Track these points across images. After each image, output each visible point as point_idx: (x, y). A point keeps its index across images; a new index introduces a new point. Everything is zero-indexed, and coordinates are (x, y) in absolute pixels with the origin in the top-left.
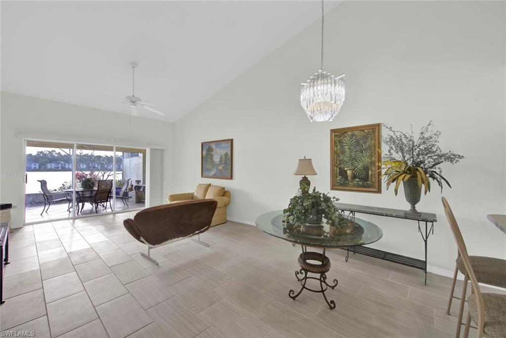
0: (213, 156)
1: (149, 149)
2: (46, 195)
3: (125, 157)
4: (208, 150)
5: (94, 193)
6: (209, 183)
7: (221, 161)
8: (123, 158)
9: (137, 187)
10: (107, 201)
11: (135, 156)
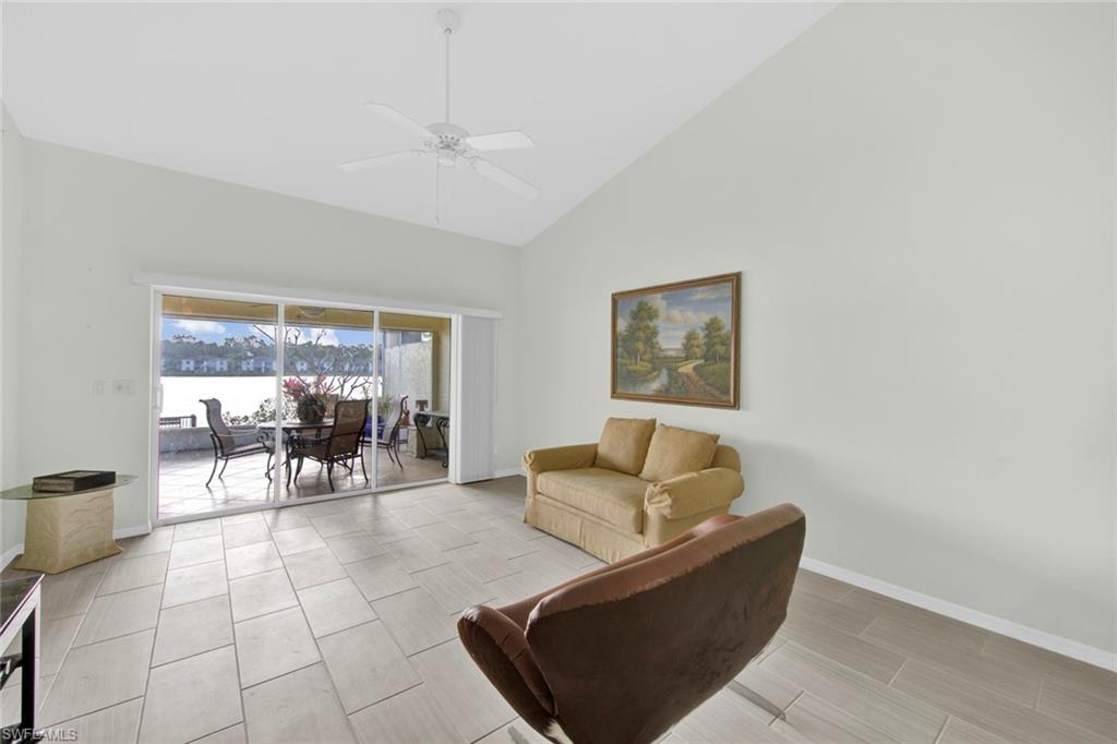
0: (655, 333)
1: (460, 317)
2: (218, 438)
3: (388, 343)
4: (636, 316)
5: (325, 434)
6: (648, 418)
7: (688, 346)
8: (385, 346)
9: (421, 418)
10: (355, 455)
11: (411, 342)
